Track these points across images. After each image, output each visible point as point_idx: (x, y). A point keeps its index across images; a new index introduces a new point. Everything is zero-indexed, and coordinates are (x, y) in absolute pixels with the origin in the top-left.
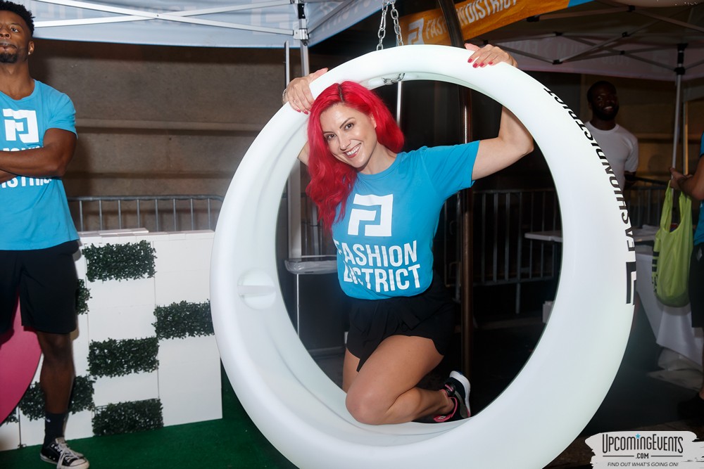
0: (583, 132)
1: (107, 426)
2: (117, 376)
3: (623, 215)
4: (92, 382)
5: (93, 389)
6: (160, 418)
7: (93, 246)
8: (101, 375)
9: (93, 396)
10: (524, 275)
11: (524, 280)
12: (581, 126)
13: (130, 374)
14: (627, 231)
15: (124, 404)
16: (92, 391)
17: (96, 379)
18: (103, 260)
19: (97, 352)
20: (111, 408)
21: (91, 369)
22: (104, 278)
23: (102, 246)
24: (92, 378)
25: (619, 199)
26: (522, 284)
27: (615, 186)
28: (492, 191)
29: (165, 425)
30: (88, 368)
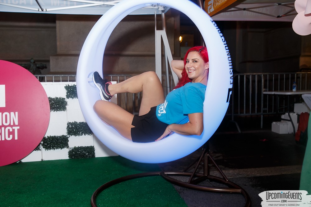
0: (222, 39)
1: (74, 155)
2: (78, 136)
3: (230, 71)
4: (68, 137)
5: (68, 140)
6: (94, 154)
7: (68, 85)
8: (71, 135)
9: (69, 143)
10: (264, 111)
11: (264, 113)
12: (221, 36)
13: (82, 136)
14: (231, 77)
15: (80, 147)
16: (68, 141)
17: (70, 136)
18: (72, 91)
19: (70, 126)
20: (75, 148)
21: (68, 133)
22: (73, 98)
23: (72, 85)
24: (68, 136)
25: (230, 65)
26: (263, 115)
27: (230, 60)
28: (255, 74)
29: (96, 157)
30: (67, 132)
